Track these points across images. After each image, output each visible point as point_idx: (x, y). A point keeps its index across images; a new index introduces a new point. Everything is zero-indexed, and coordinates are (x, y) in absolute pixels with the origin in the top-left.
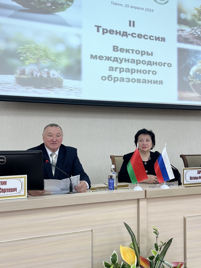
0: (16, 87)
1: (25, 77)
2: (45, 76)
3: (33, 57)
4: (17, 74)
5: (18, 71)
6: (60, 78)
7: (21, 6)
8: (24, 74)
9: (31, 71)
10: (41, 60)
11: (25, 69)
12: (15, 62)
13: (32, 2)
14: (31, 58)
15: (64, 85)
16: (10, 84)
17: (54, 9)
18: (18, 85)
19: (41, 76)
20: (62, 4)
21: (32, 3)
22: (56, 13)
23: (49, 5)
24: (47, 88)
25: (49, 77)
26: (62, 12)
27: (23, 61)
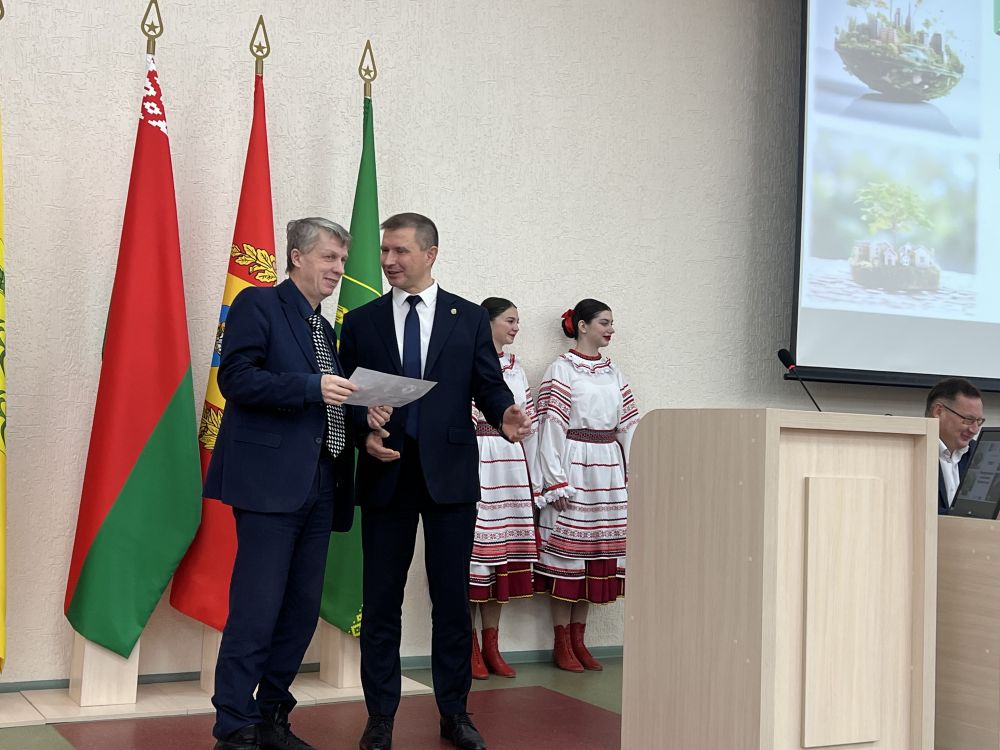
0: (851, 290)
1: (868, 264)
2: (906, 261)
3: (886, 214)
4: (853, 257)
5: (856, 251)
6: (934, 268)
7: (866, 86)
8: (867, 259)
9: (879, 251)
10: (899, 222)
11: (869, 244)
12: (851, 227)
13: (885, 75)
14: (880, 215)
15: (941, 286)
16: (841, 282)
17: (926, 91)
18: (855, 284)
19: (898, 263)
20: (942, 78)
21: (887, 78)
22: (931, 101)
23: (918, 80)
24: (910, 293)
25: (912, 264)
26: (943, 97)
27: (866, 225)
